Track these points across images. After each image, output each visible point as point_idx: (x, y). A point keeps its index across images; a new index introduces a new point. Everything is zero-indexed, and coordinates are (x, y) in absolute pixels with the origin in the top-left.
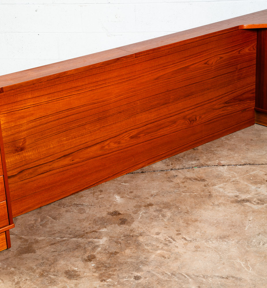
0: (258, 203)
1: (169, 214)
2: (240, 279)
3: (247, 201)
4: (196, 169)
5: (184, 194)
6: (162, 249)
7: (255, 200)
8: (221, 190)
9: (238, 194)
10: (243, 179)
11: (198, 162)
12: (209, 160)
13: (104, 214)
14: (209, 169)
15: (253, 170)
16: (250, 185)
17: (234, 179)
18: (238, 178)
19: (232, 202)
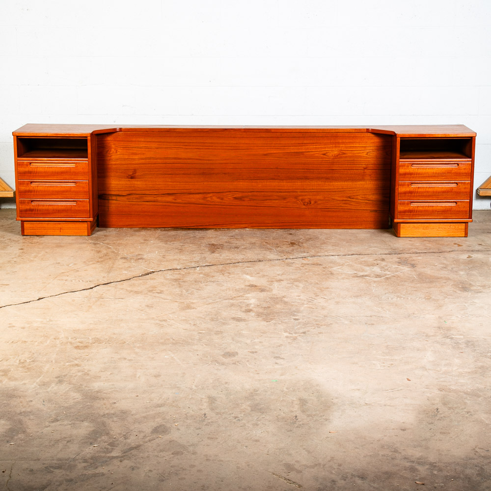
0: (376, 277)
1: (301, 285)
2: (382, 317)
3: (366, 276)
4: (309, 258)
5: (307, 273)
6: (307, 304)
7: (372, 275)
8: (340, 270)
9: (356, 272)
10: (356, 263)
11: (308, 254)
12: (318, 252)
13: (243, 287)
14: (322, 258)
15: (362, 258)
16: (364, 267)
17: (348, 264)
18: (351, 263)
19: (354, 277)
